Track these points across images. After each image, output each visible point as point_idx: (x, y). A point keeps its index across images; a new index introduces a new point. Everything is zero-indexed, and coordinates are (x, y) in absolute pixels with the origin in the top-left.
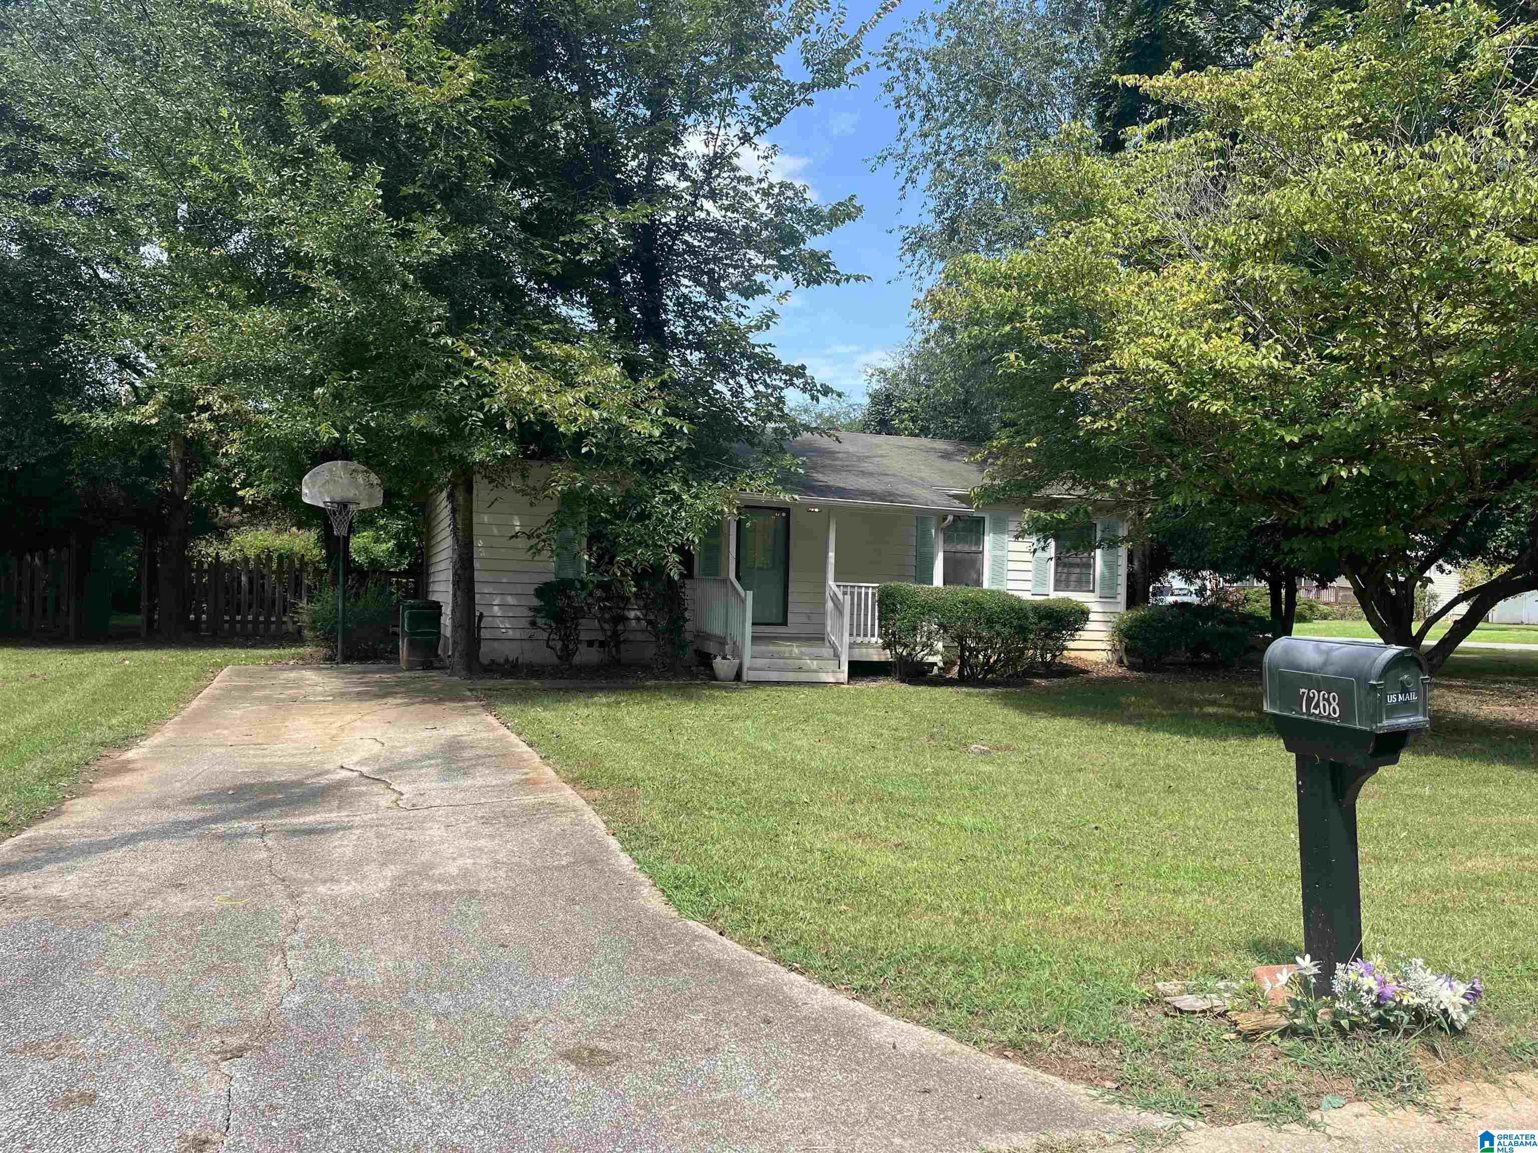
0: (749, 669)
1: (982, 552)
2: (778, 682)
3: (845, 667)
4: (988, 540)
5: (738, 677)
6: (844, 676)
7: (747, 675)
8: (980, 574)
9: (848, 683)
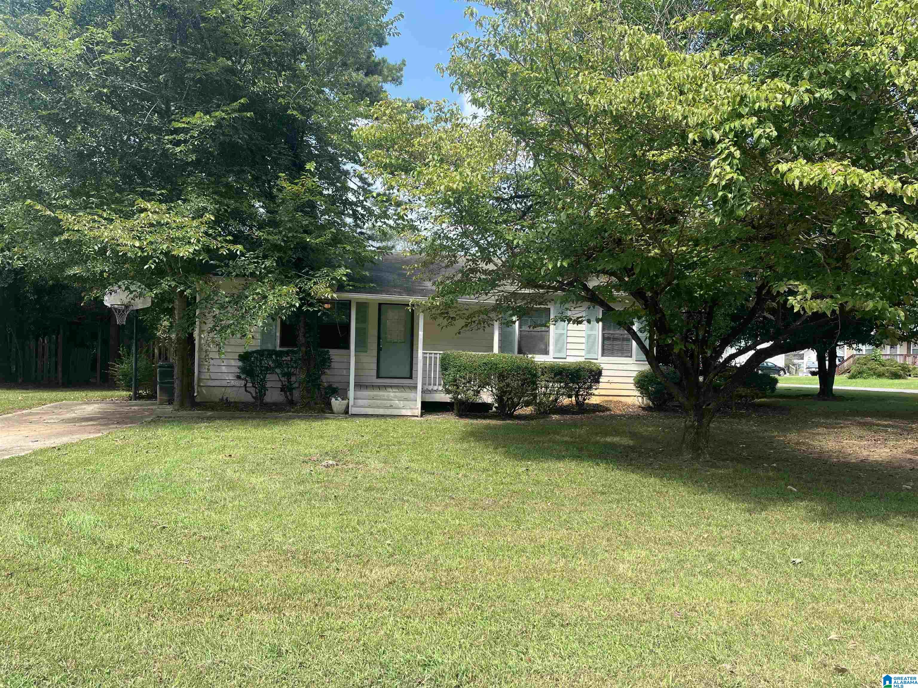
0: (352, 406)
1: (548, 331)
2: (372, 415)
3: (419, 405)
5: (346, 412)
6: (418, 412)
7: (352, 410)
8: (547, 345)
9: (421, 416)
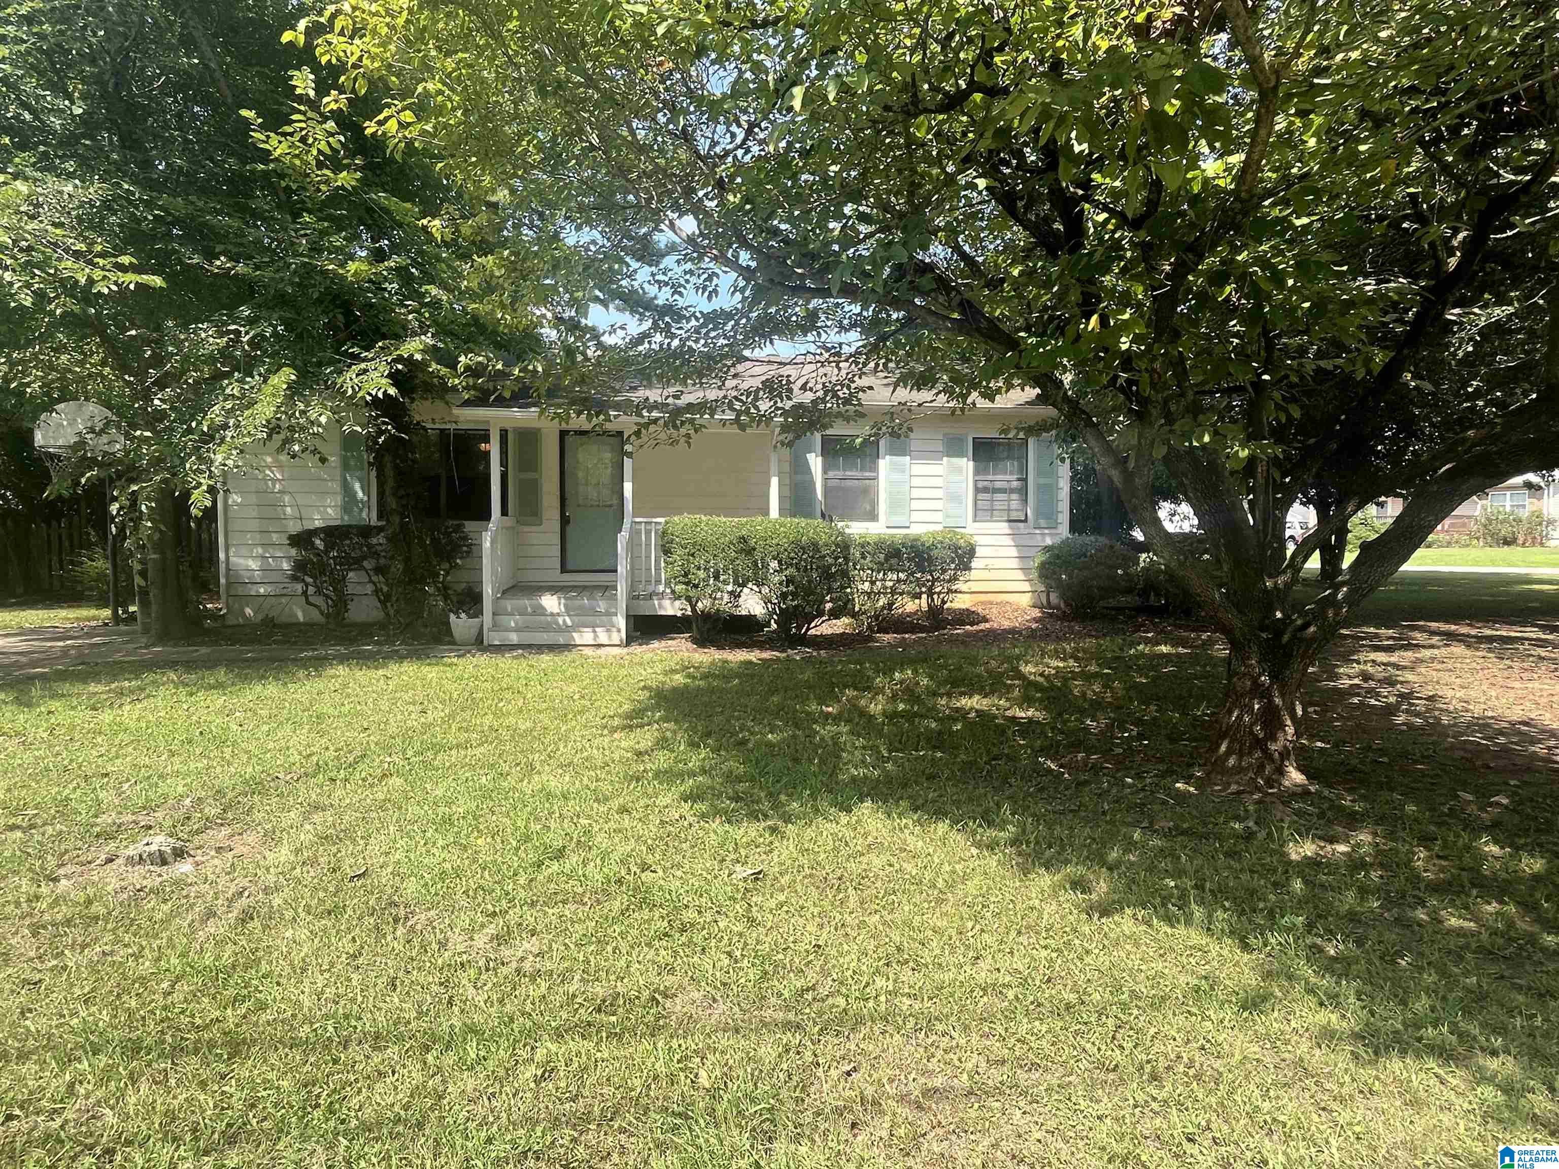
0: (489, 630)
1: (875, 478)
3: (623, 624)
4: (885, 464)
5: (478, 641)
6: (620, 636)
7: (489, 638)
8: (874, 504)
9: (626, 645)
